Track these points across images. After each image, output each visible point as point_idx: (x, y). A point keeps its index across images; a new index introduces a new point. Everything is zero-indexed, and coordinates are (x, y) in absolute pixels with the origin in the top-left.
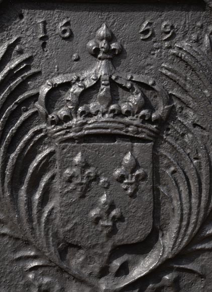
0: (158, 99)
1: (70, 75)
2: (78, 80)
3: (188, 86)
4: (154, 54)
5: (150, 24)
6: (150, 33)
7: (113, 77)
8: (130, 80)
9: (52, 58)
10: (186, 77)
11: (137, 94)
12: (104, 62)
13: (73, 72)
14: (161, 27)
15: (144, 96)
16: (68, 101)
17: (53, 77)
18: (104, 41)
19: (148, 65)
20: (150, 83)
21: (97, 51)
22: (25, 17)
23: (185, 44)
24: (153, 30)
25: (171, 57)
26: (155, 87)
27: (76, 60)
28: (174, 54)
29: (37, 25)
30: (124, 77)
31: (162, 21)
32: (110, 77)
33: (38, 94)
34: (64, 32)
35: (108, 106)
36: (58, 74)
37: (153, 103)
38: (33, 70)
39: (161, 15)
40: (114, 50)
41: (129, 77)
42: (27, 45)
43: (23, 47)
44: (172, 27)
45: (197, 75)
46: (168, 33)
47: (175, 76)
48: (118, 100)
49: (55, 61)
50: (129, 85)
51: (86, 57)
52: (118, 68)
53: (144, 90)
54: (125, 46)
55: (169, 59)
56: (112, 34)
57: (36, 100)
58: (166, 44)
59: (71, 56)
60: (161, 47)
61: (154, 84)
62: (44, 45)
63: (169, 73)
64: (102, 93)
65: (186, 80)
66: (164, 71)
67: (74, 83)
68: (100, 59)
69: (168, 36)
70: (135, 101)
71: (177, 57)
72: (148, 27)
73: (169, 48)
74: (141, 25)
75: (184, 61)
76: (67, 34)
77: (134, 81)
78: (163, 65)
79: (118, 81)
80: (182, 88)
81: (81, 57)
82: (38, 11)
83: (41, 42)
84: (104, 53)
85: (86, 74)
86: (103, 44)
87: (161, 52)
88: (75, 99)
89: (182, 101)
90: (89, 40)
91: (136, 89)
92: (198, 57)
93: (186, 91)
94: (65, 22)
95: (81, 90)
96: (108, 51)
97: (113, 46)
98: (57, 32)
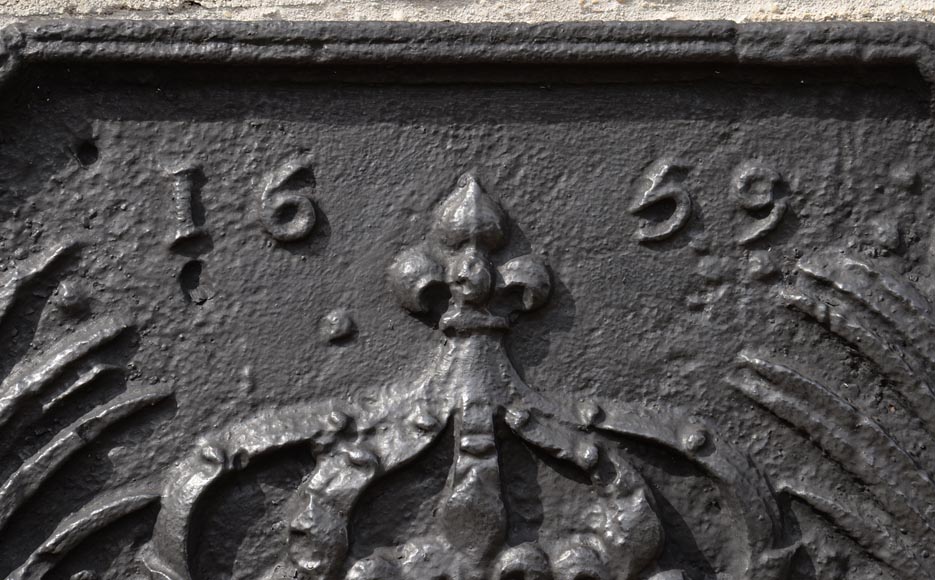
0: (725, 516)
1: (307, 409)
2: (346, 432)
3: (866, 457)
4: (698, 308)
5: (676, 173)
6: (680, 215)
7: (514, 417)
8: (592, 428)
9: (226, 331)
10: (854, 414)
11: (627, 493)
12: (467, 348)
13: (325, 393)
14: (727, 185)
15: (658, 503)
16: (297, 533)
17: (228, 418)
18: (470, 251)
19: (673, 356)
20: (687, 440)
21: (437, 296)
22: (106, 154)
23: (844, 264)
24: (692, 203)
25: (779, 320)
26: (711, 461)
27: (339, 340)
28: (792, 308)
29: (158, 187)
30: (564, 414)
31: (734, 162)
32: (499, 417)
33: (153, 506)
34: (287, 213)
35: (491, 555)
36: (255, 407)
37: (703, 537)
38: (135, 393)
39: (726, 136)
40: (517, 290)
41: (587, 414)
42: (110, 279)
43: (91, 290)
44: (780, 187)
45: (905, 404)
46: (761, 212)
47: (801, 406)
48: (537, 522)
49: (242, 343)
50: (586, 453)
51: (387, 326)
52: (537, 374)
53: (658, 474)
54: (566, 272)
55: (772, 327)
56: (508, 222)
57: (146, 536)
58: (756, 262)
59: (318, 322)
60: (730, 277)
61: (704, 446)
62: (190, 276)
63: (774, 397)
64: (458, 494)
65: (854, 428)
66: (750, 386)
67: (328, 449)
68: (451, 331)
69: (764, 224)
70: (619, 527)
71: (810, 318)
72: (670, 188)
73: (770, 278)
74: (637, 180)
75: (843, 340)
76: (299, 225)
77: (612, 435)
78: (744, 356)
79: (537, 436)
80: (840, 464)
81: (362, 323)
82: (167, 126)
83: (178, 264)
84: (470, 304)
85: (384, 403)
86: (464, 265)
87: (731, 297)
88: (331, 525)
89: (841, 530)
90: (398, 248)
91: (623, 470)
92: (906, 324)
93: (858, 483)
94: (288, 168)
95: (362, 478)
96: (489, 295)
97: (512, 272)
98: (252, 214)
